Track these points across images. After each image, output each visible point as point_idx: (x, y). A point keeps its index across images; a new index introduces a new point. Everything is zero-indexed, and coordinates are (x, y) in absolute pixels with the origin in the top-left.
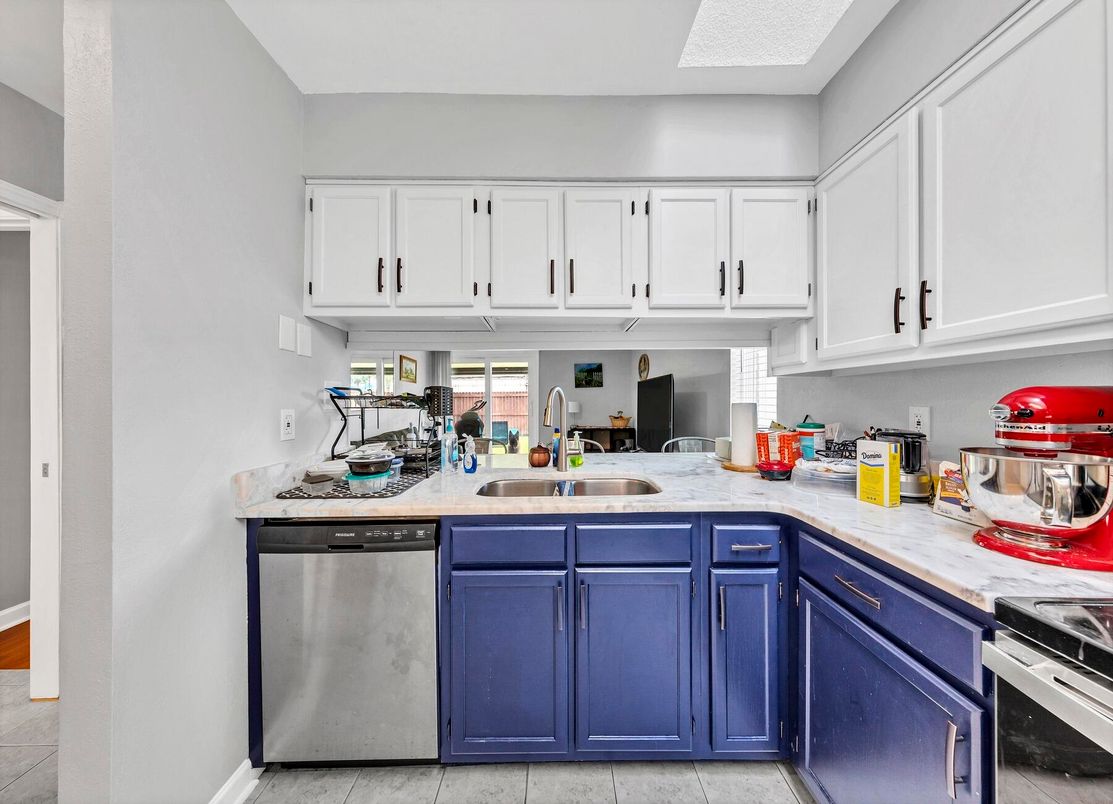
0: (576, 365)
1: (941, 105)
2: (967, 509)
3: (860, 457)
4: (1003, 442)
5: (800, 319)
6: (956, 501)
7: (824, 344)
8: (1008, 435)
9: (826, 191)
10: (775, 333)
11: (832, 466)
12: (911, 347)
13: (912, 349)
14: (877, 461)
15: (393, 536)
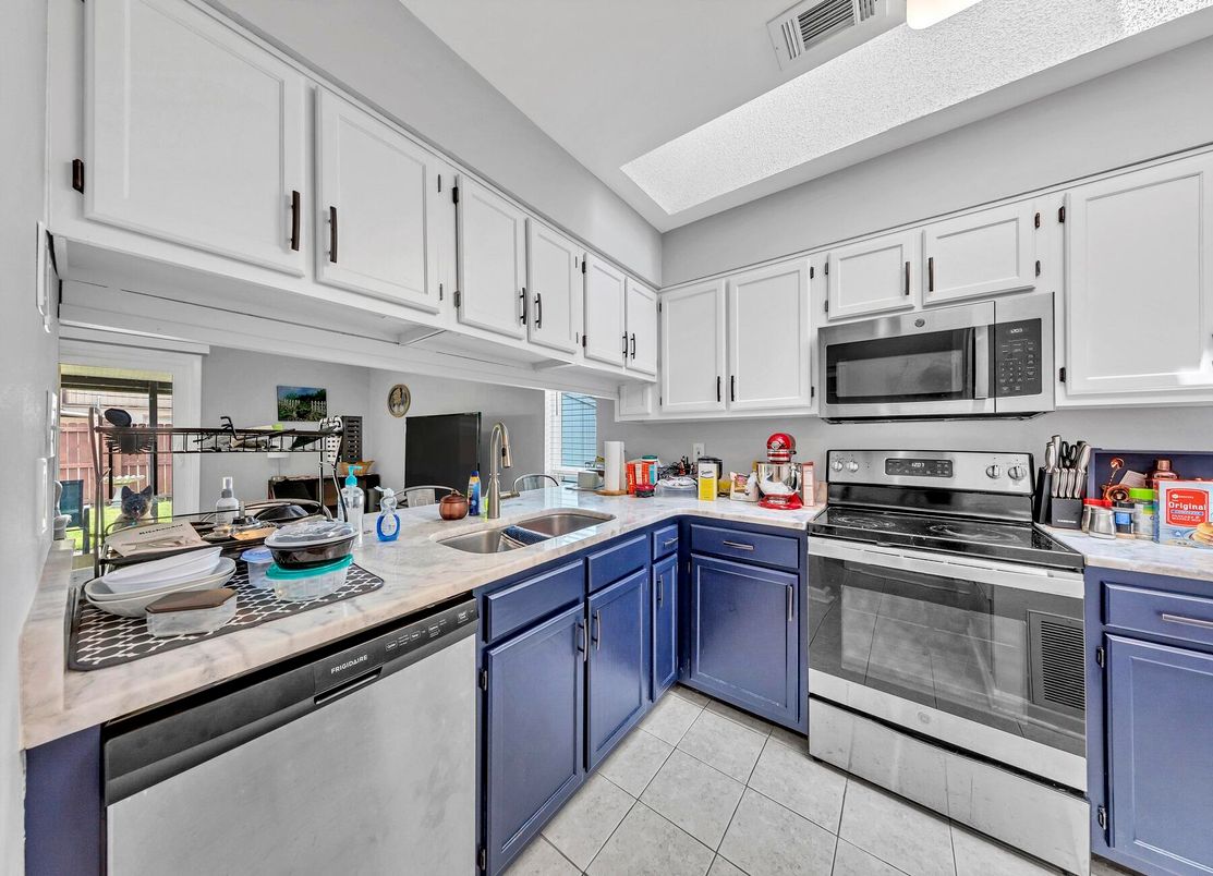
0: (279, 388)
1: (739, 286)
2: (747, 494)
3: (700, 474)
4: (771, 458)
5: (647, 382)
6: (743, 491)
7: (667, 403)
8: (773, 455)
9: (670, 301)
10: (624, 390)
11: (680, 482)
12: (722, 410)
13: (723, 411)
14: (710, 475)
15: (428, 634)
